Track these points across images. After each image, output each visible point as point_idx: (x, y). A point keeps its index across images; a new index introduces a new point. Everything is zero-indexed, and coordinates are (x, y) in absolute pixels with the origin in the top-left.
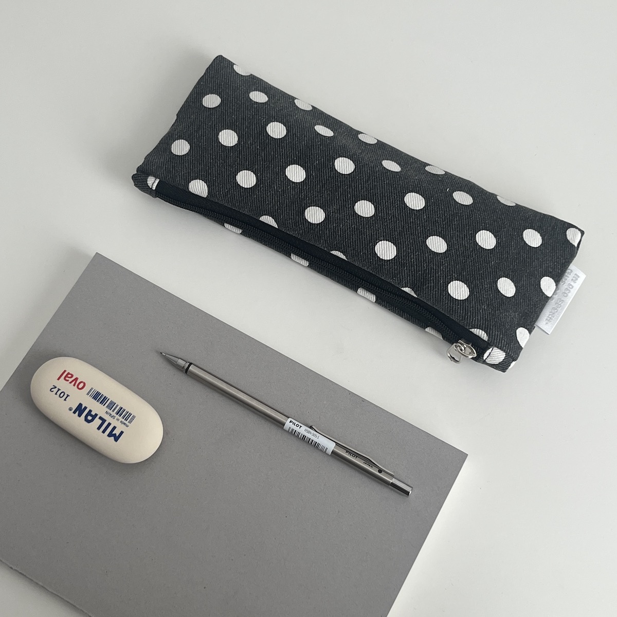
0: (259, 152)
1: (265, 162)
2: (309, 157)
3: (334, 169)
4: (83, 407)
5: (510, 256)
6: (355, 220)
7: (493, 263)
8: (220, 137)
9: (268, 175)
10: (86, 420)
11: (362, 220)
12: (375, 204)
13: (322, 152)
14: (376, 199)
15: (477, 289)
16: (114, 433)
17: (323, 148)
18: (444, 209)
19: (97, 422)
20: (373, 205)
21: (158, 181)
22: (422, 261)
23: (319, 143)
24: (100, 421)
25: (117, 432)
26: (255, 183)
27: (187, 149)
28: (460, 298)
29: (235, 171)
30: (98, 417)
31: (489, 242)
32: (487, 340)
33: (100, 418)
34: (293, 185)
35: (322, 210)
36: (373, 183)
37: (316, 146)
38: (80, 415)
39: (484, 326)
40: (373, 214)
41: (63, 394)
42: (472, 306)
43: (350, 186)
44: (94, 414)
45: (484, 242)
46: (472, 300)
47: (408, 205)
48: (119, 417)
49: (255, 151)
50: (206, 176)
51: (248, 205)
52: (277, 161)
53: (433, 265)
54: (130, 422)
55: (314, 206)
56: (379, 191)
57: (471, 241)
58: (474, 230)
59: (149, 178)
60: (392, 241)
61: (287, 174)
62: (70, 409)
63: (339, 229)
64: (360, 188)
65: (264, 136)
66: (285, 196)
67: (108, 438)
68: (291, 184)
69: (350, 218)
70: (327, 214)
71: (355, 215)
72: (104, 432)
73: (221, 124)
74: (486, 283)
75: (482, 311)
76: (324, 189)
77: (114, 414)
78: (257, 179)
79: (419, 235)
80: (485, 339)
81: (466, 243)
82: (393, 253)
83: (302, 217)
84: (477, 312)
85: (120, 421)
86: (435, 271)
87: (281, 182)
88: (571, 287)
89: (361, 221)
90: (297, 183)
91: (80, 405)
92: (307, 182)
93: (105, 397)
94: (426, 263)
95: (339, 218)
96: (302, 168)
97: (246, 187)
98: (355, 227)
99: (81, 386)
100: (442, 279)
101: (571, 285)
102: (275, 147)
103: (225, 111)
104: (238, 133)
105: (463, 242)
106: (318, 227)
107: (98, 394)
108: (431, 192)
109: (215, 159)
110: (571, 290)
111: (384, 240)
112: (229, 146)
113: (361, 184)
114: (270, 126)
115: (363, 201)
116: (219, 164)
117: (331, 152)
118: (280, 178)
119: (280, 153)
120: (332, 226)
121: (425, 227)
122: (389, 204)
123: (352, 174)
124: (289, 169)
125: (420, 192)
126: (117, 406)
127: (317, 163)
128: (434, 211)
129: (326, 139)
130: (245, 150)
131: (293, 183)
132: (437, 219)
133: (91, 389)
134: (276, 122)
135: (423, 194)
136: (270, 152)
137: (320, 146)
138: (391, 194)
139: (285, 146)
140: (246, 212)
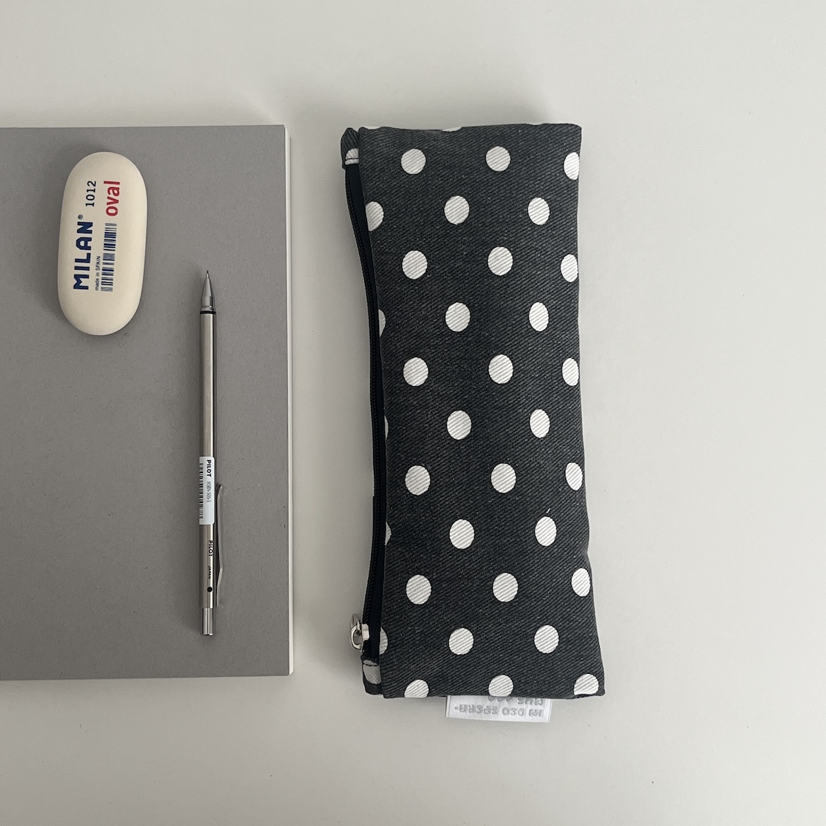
0: (459, 257)
1: (449, 273)
3: (489, 359)
5: (505, 626)
6: (437, 422)
7: (481, 610)
8: (453, 199)
9: (436, 287)
10: (78, 241)
11: (442, 430)
13: (503, 332)
14: (478, 431)
15: (433, 610)
16: (81, 279)
17: (509, 331)
18: (515, 518)
20: (469, 432)
21: (356, 161)
22: (428, 530)
23: (514, 322)
25: (84, 282)
26: (415, 278)
27: (414, 171)
28: (410, 597)
29: (418, 245)
30: (88, 251)
31: (504, 593)
32: (380, 653)
34: (442, 324)
35: (427, 377)
36: (497, 416)
37: (508, 320)
38: (79, 231)
39: (394, 641)
40: (458, 439)
41: (92, 198)
42: (409, 614)
43: (479, 391)
44: (89, 245)
45: (501, 587)
46: (416, 612)
47: (493, 473)
49: (458, 252)
50: (393, 215)
51: (384, 287)
52: (461, 285)
53: (430, 545)
55: (427, 364)
56: (491, 428)
57: (492, 571)
58: (509, 567)
59: (355, 149)
60: (433, 482)
61: (450, 307)
62: (80, 217)
63: (413, 411)
64: (482, 405)
65: (483, 250)
67: (73, 276)
68: (441, 321)
69: (436, 416)
70: (426, 385)
71: (443, 419)
72: (76, 268)
73: (470, 191)
74: (449, 616)
75: (410, 630)
76: (458, 362)
77: (101, 266)
78: (422, 277)
79: (462, 508)
80: (380, 650)
81: (487, 567)
82: (419, 490)
83: (404, 358)
84: (406, 624)
86: (425, 550)
87: (435, 308)
88: (521, 712)
89: (439, 431)
90: (447, 326)
91: (90, 224)
92: (456, 336)
94: (428, 535)
95: (428, 402)
96: (469, 321)
97: (404, 270)
98: (426, 429)
100: (420, 563)
102: (477, 273)
103: (492, 185)
104: (471, 217)
105: (485, 564)
106: (403, 385)
108: (530, 490)
109: (420, 212)
111: (428, 471)
112: (447, 218)
113: (488, 403)
114: (501, 250)
115: (469, 417)
116: (416, 221)
117: (509, 343)
118: (439, 303)
119: (472, 284)
120: (412, 401)
121: (477, 508)
122: (482, 450)
123: (496, 385)
124: (458, 306)
125: (520, 478)
126: (112, 264)
127: (485, 334)
128: (504, 508)
129: (525, 326)
130: (451, 240)
131: (444, 322)
132: (496, 516)
133: (115, 225)
134: (510, 254)
135: (519, 483)
136: (466, 271)
137: (510, 326)
138: (495, 445)
139: (486, 283)
140: (378, 288)
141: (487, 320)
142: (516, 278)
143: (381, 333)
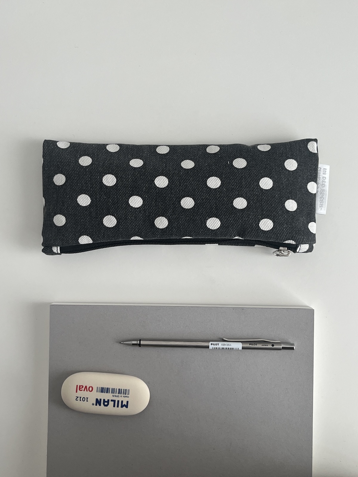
0: (107, 200)
1: (114, 205)
2: (138, 188)
3: (157, 188)
4: (99, 400)
5: (284, 185)
6: (186, 213)
7: (277, 195)
8: (79, 202)
9: (121, 212)
11: (190, 211)
12: (192, 197)
13: (144, 180)
14: (191, 194)
15: (276, 218)
17: (143, 177)
18: (233, 178)
19: (111, 403)
21: (59, 248)
22: (238, 219)
24: (113, 402)
26: (116, 222)
27: (64, 220)
28: (270, 229)
29: (100, 220)
30: (110, 400)
31: (268, 184)
33: (112, 401)
34: (139, 210)
35: (164, 217)
36: (184, 184)
37: (138, 178)
38: (100, 405)
39: (290, 237)
40: (194, 203)
42: (278, 230)
43: (172, 193)
45: (266, 185)
46: (277, 226)
47: (211, 187)
48: (121, 395)
49: (105, 200)
50: (85, 231)
51: (120, 236)
52: (121, 200)
53: (245, 218)
54: (128, 394)
55: (158, 217)
56: (190, 188)
57: (258, 190)
58: (256, 181)
59: (53, 248)
60: (214, 216)
61: (131, 205)
63: (180, 225)
64: (178, 191)
65: (104, 188)
66: (138, 220)
67: (122, 408)
68: (137, 210)
69: (183, 214)
70: (168, 218)
71: (184, 211)
73: (75, 193)
74: (279, 211)
75: (285, 229)
76: (157, 202)
77: (117, 395)
78: (116, 218)
79: (227, 203)
80: (294, 244)
81: (256, 192)
82: (218, 223)
83: (155, 228)
84: (282, 231)
85: (123, 396)
86: (247, 221)
87: (131, 212)
88: (324, 178)
89: (190, 213)
90: (140, 207)
92: (145, 203)
93: (107, 388)
94: (240, 219)
95: (176, 217)
96: (138, 196)
97: (112, 227)
98: (189, 219)
99: (91, 389)
100: (254, 223)
101: (324, 177)
102: (115, 192)
103: (72, 183)
104: (87, 194)
105: (254, 193)
106: (168, 229)
107: (102, 388)
108: (220, 170)
109: (84, 218)
110: (325, 180)
111: (209, 218)
112: (88, 205)
113: (178, 189)
114: (104, 180)
115: (184, 198)
116: (88, 220)
117: (149, 177)
118: (128, 210)
119: (120, 194)
120: (175, 225)
121: (228, 196)
122: (200, 192)
123: (169, 185)
124: (130, 201)
125: (214, 174)
126: (116, 389)
127: (145, 189)
128: (228, 183)
129: (141, 170)
130: (98, 203)
131: (138, 208)
132: (232, 187)
133: (97, 388)
134: (106, 175)
135: (216, 175)
136: (114, 197)
137: (141, 177)
138: (198, 186)
139: (120, 187)
140: (120, 240)
141: (137, 188)
142: (118, 173)
143: (142, 239)
